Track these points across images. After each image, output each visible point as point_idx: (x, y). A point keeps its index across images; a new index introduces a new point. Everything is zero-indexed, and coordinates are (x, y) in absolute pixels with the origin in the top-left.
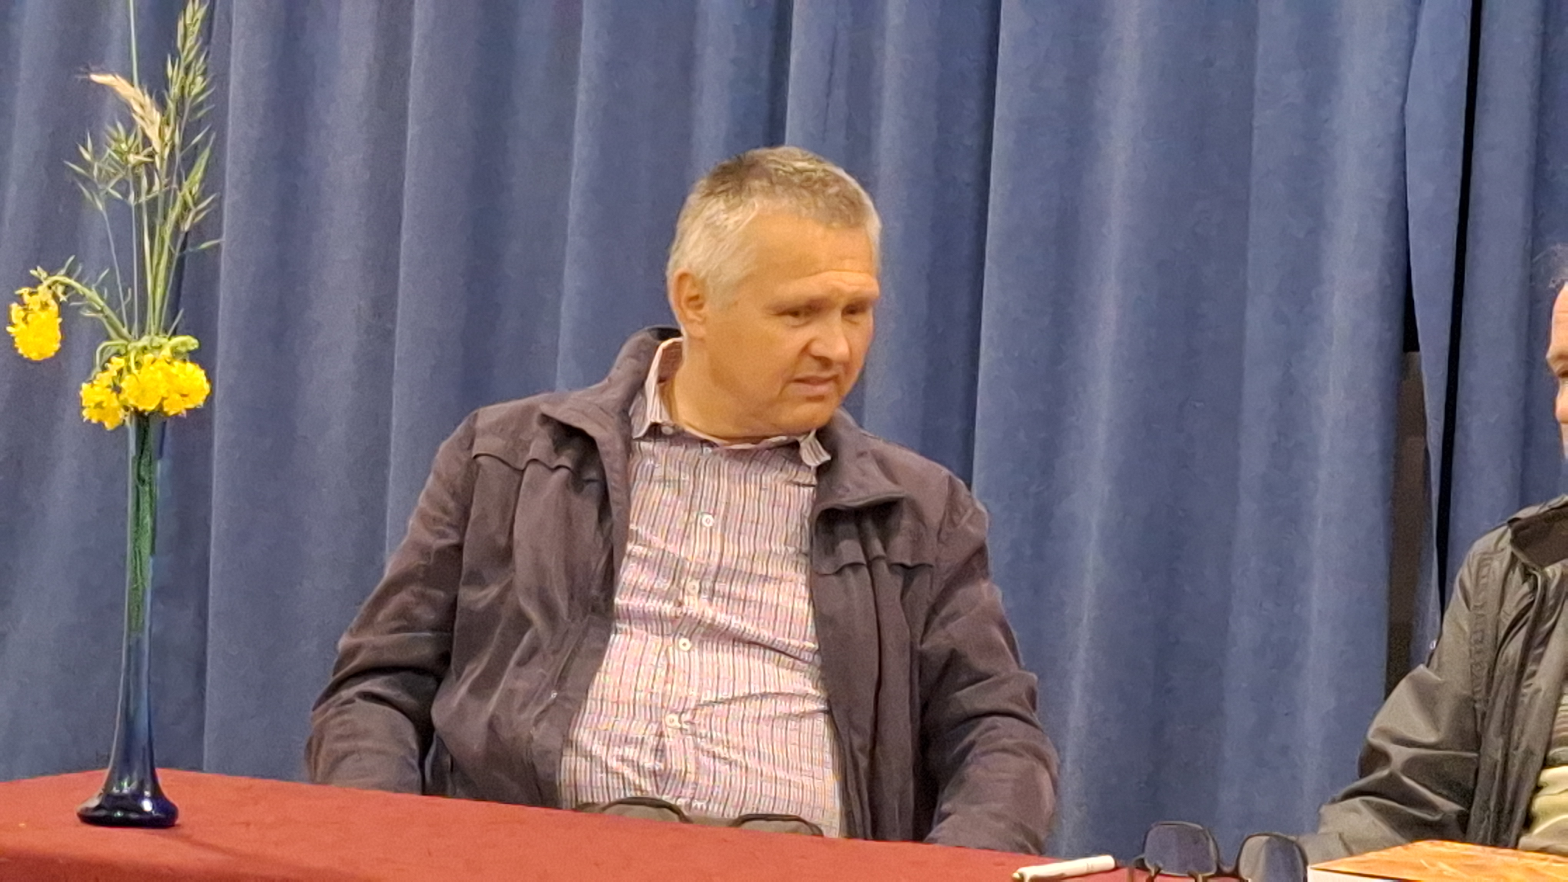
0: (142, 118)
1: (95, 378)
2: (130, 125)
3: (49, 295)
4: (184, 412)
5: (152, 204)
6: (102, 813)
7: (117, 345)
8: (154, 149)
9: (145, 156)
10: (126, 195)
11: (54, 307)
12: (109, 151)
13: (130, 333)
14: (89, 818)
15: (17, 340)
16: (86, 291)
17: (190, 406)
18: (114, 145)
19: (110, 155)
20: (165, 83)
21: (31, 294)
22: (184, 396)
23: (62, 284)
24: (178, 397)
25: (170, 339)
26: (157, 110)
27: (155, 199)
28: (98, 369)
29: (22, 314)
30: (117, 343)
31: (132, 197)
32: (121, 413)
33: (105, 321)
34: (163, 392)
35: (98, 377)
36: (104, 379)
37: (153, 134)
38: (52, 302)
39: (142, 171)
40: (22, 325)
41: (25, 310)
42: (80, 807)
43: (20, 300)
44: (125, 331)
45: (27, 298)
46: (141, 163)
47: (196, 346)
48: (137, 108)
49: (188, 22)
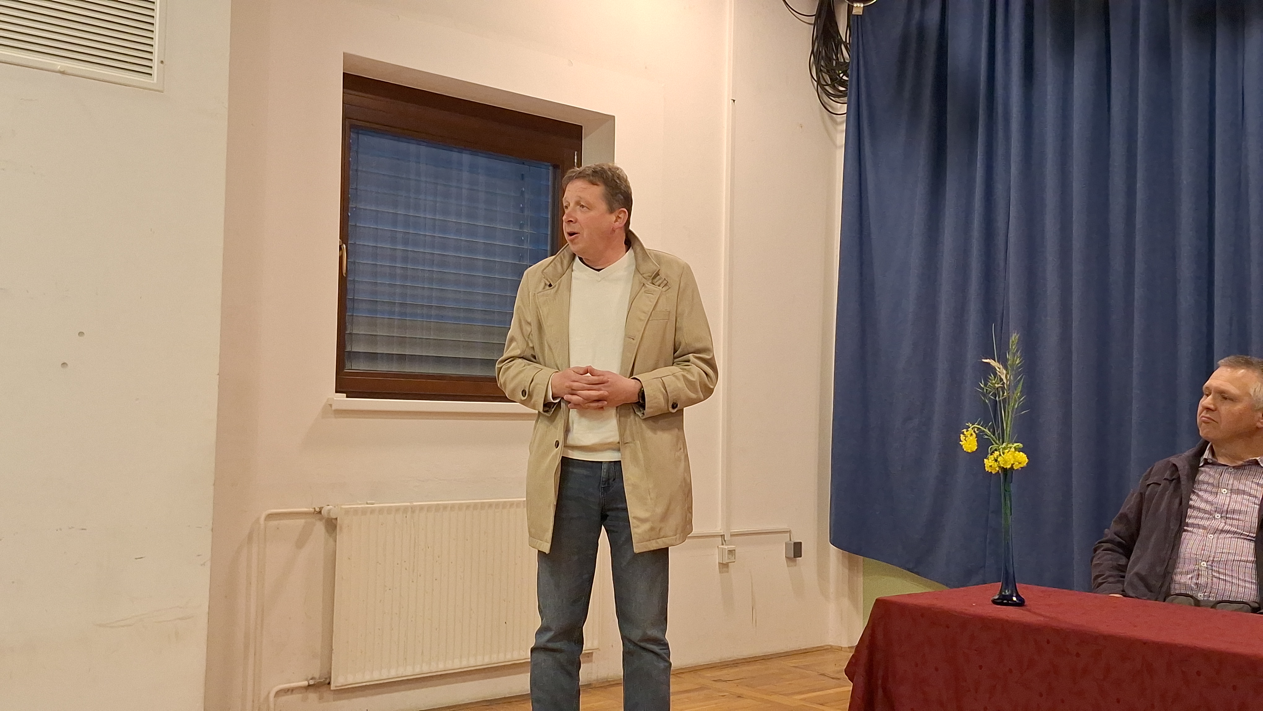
0: (999, 372)
1: (988, 458)
2: (995, 374)
3: (972, 432)
4: (1020, 469)
5: (1004, 400)
6: (1000, 601)
7: (995, 447)
8: (1004, 382)
9: (1001, 385)
10: (996, 398)
11: (974, 435)
12: (989, 384)
13: (999, 442)
14: (994, 602)
15: (963, 446)
16: (985, 429)
17: (1022, 466)
18: (991, 381)
19: (990, 385)
20: (1007, 360)
21: (967, 431)
22: (1019, 463)
23: (976, 427)
24: (1017, 463)
25: (1013, 444)
26: (1005, 369)
27: (1005, 399)
28: (989, 455)
29: (964, 438)
30: (995, 446)
31: (997, 398)
32: (997, 469)
33: (991, 439)
34: (1012, 463)
35: (989, 457)
36: (991, 458)
37: (1003, 377)
38: (974, 433)
39: (1000, 389)
40: (965, 442)
41: (965, 436)
42: (992, 599)
43: (963, 433)
44: (998, 442)
45: (965, 433)
46: (1000, 387)
47: (1022, 447)
48: (998, 369)
49: (1013, 340)
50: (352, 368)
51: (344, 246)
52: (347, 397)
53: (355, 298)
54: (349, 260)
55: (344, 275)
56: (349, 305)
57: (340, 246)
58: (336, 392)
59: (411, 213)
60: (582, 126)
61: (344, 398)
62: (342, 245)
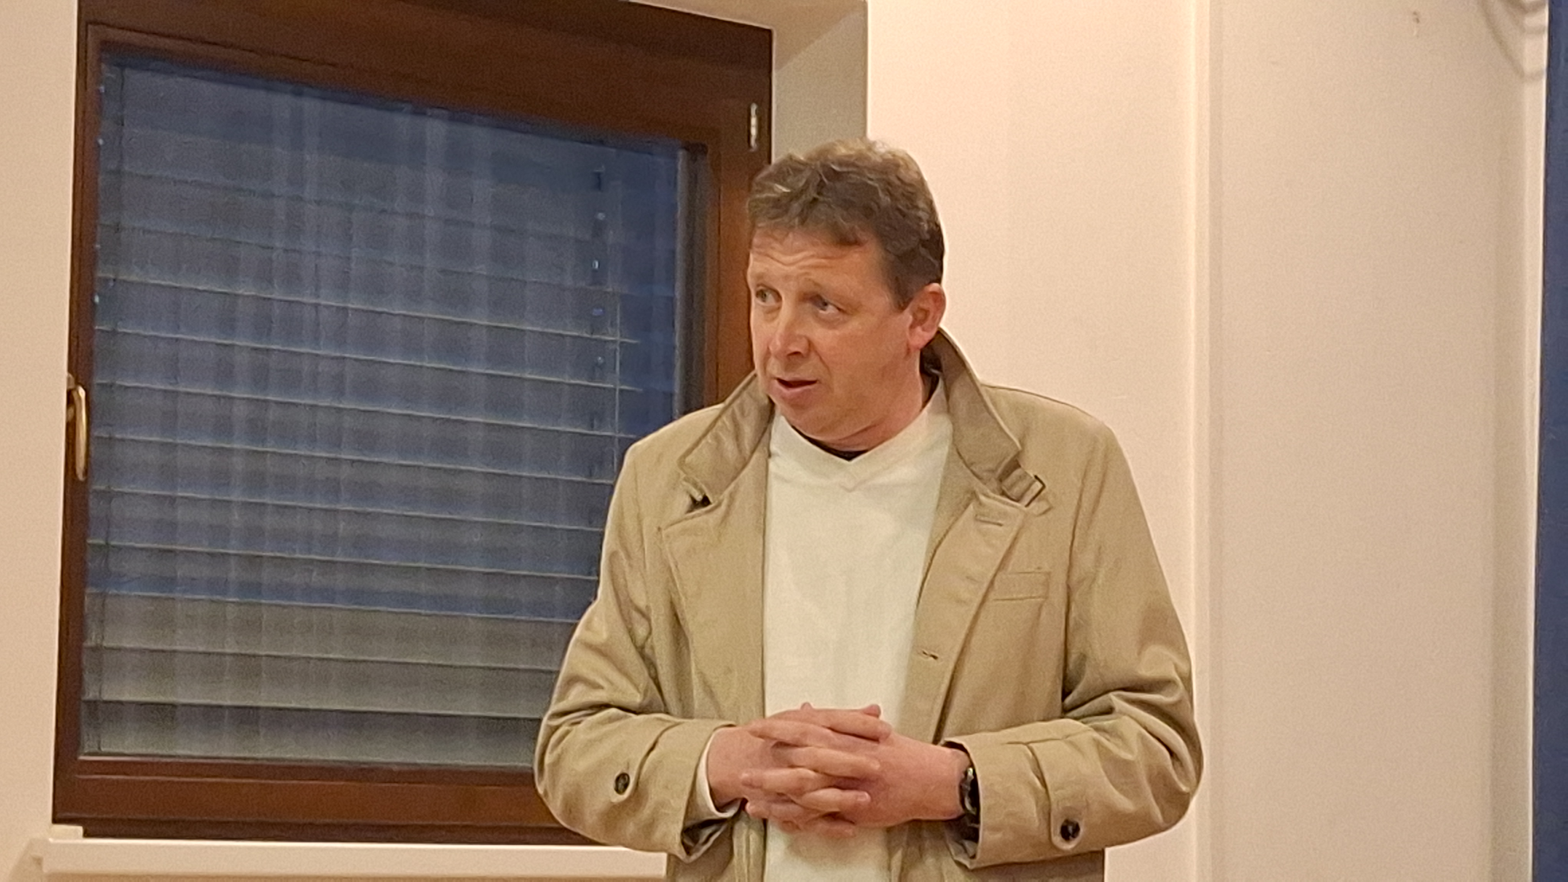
50: (103, 749)
51: (82, 392)
52: (87, 835)
53: (113, 543)
54: (95, 433)
55: (81, 477)
56: (93, 565)
57: (69, 393)
58: (55, 821)
59: (277, 294)
60: (769, 32)
61: (78, 838)
62: (76, 389)
